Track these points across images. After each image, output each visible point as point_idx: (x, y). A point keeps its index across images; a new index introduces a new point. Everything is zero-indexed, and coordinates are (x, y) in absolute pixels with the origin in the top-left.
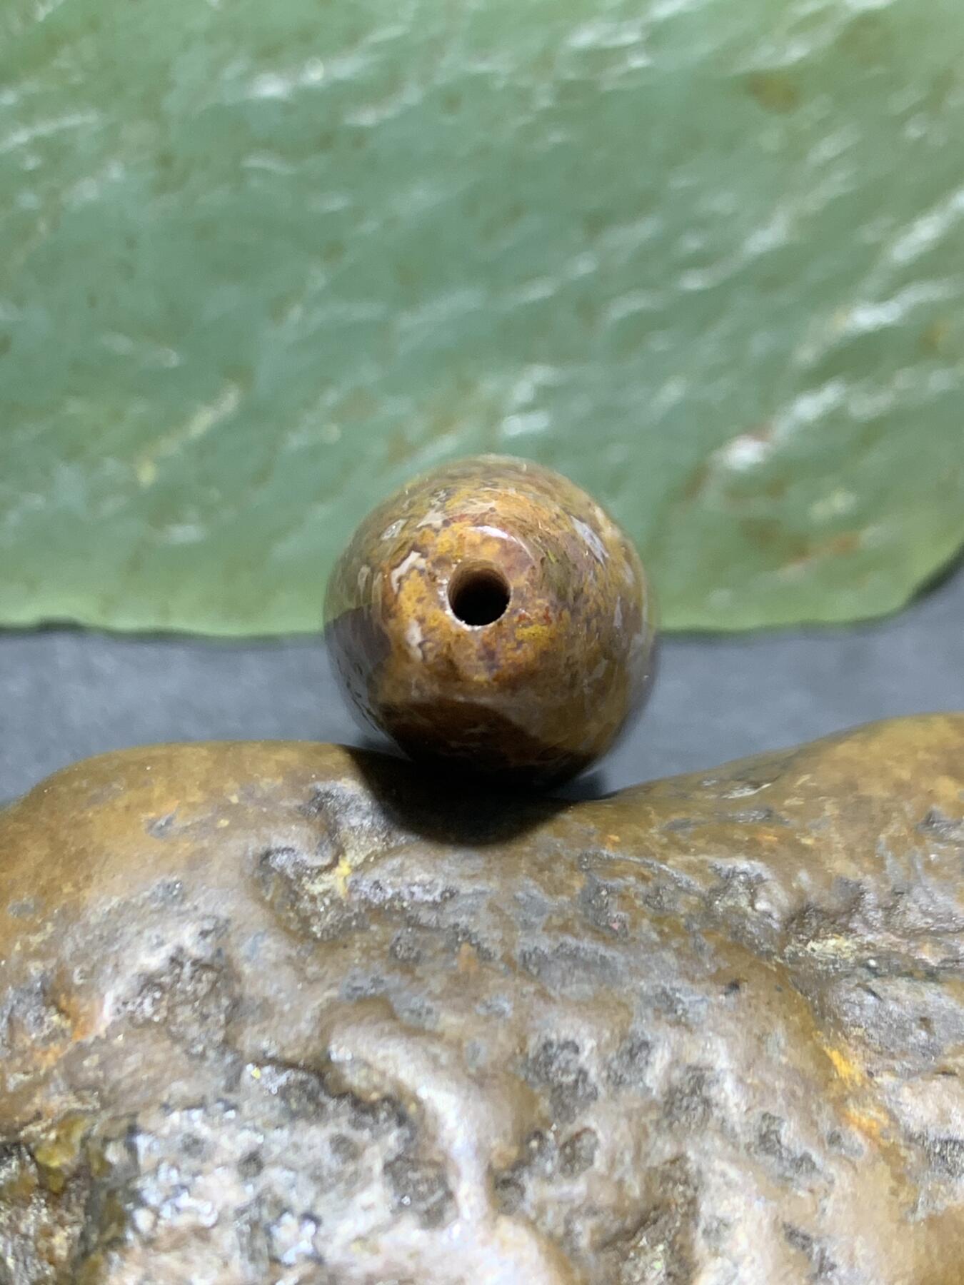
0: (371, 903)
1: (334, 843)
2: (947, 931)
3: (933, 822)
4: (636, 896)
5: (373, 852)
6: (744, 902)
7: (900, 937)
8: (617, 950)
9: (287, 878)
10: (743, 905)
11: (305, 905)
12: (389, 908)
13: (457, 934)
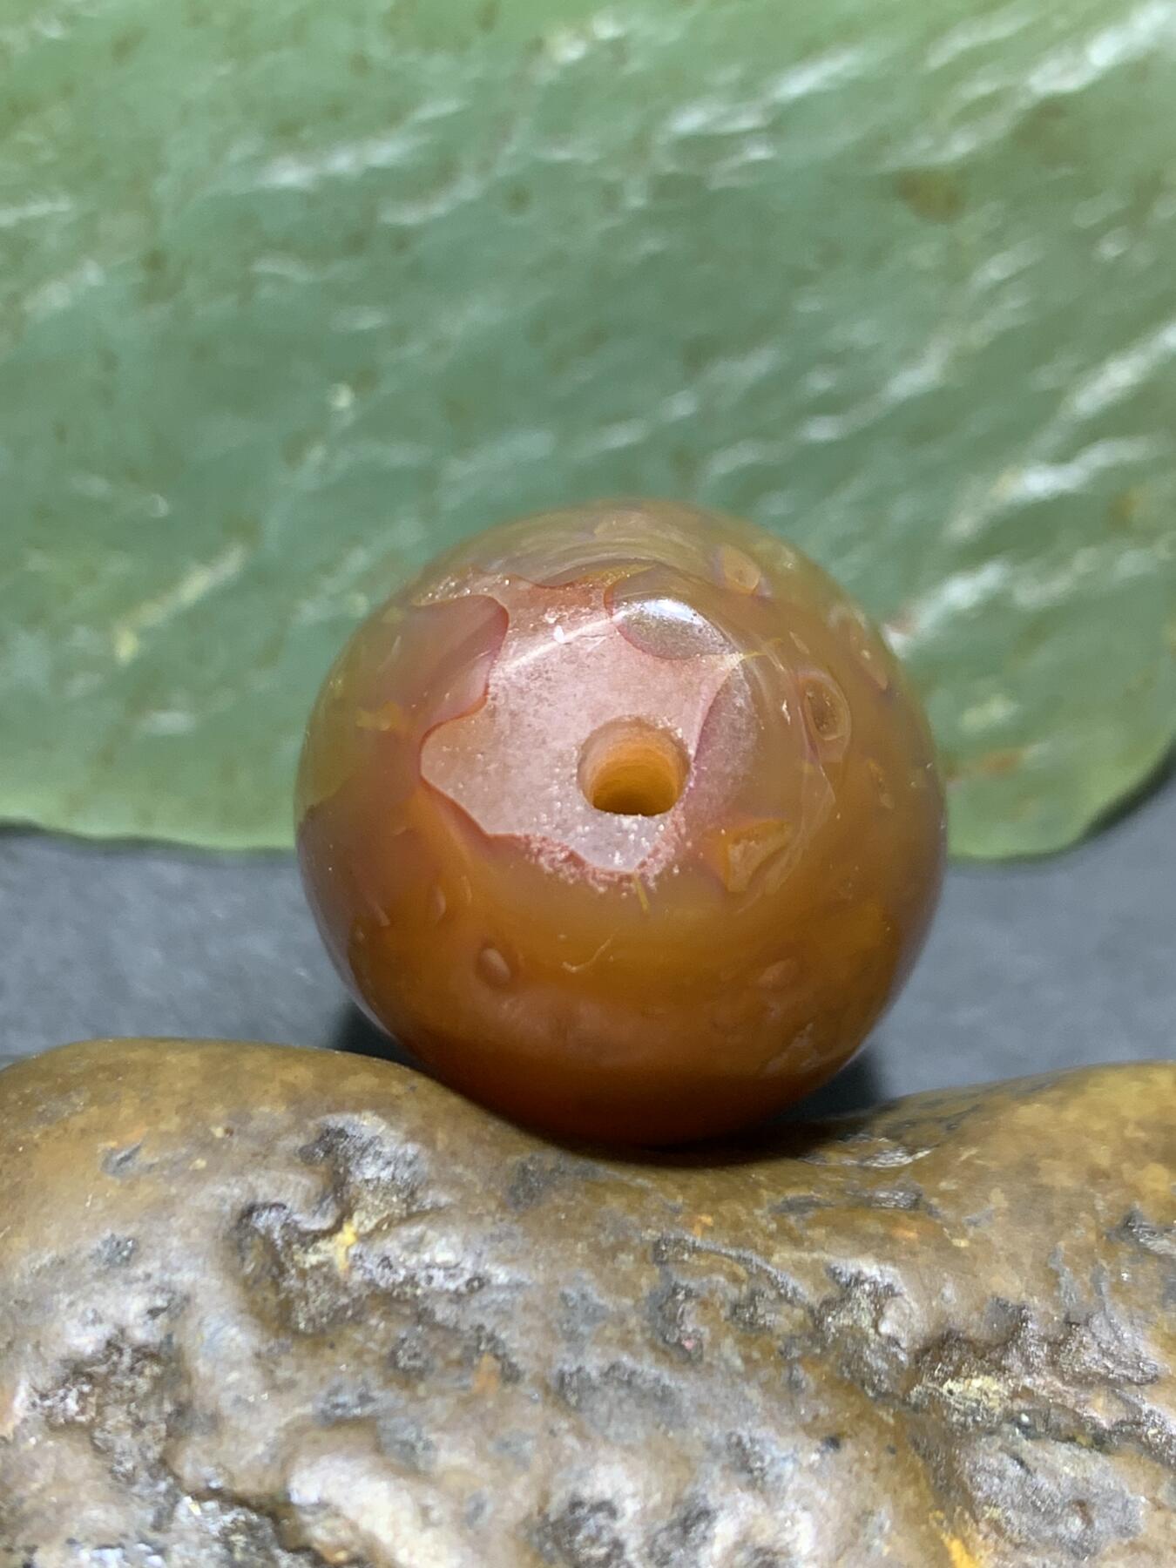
0: (377, 1286)
1: (339, 1201)
2: (1129, 1380)
3: (1132, 1228)
4: (722, 1305)
5: (388, 1216)
6: (866, 1321)
7: (1065, 1383)
8: (686, 1379)
9: (272, 1244)
10: (863, 1326)
11: (292, 1282)
12: (398, 1295)
13: (479, 1340)
